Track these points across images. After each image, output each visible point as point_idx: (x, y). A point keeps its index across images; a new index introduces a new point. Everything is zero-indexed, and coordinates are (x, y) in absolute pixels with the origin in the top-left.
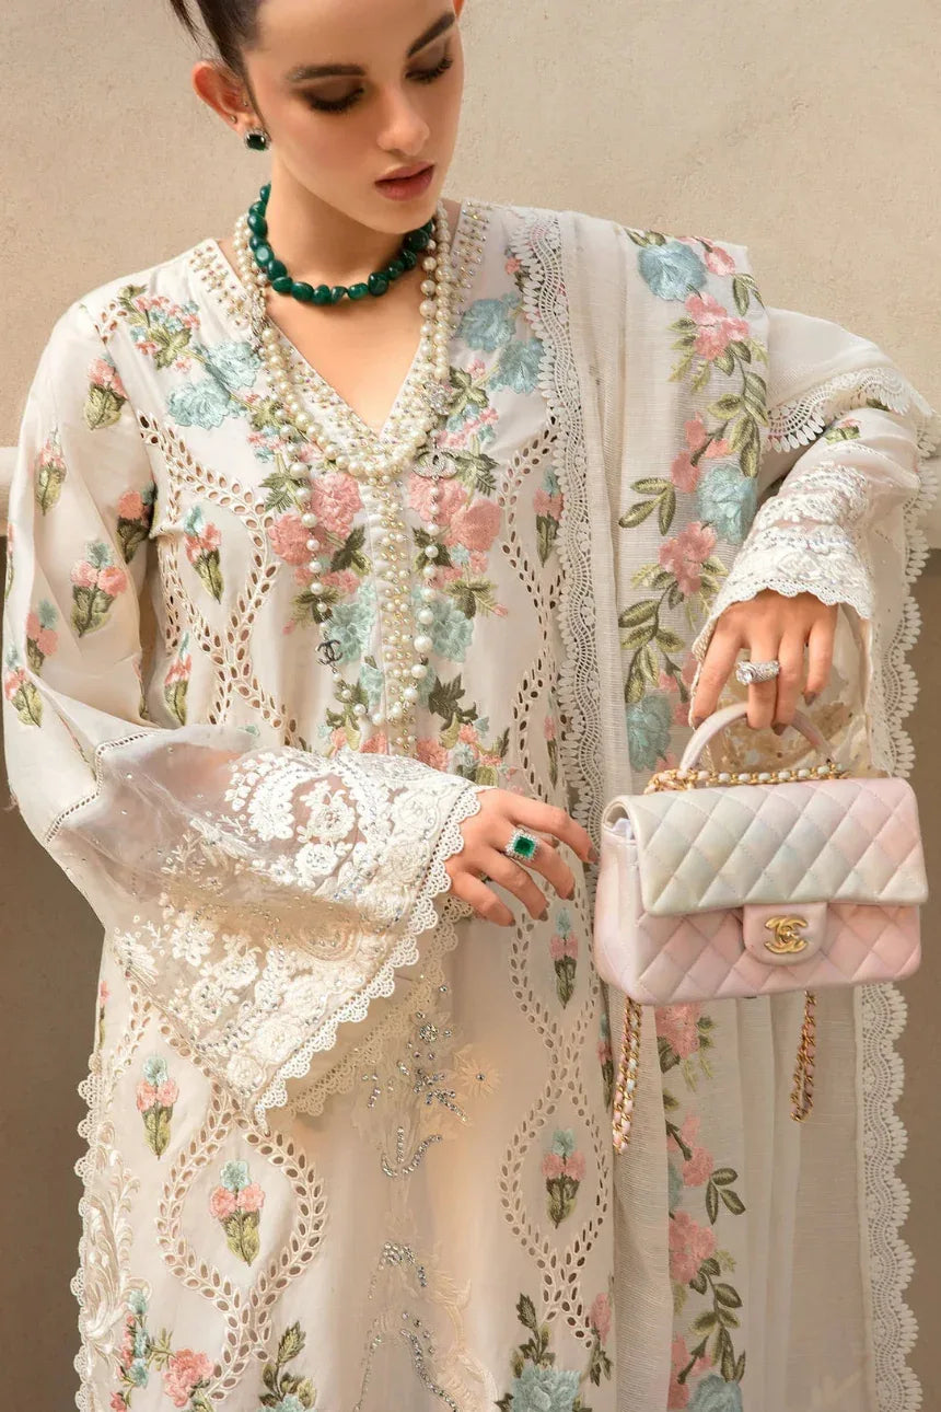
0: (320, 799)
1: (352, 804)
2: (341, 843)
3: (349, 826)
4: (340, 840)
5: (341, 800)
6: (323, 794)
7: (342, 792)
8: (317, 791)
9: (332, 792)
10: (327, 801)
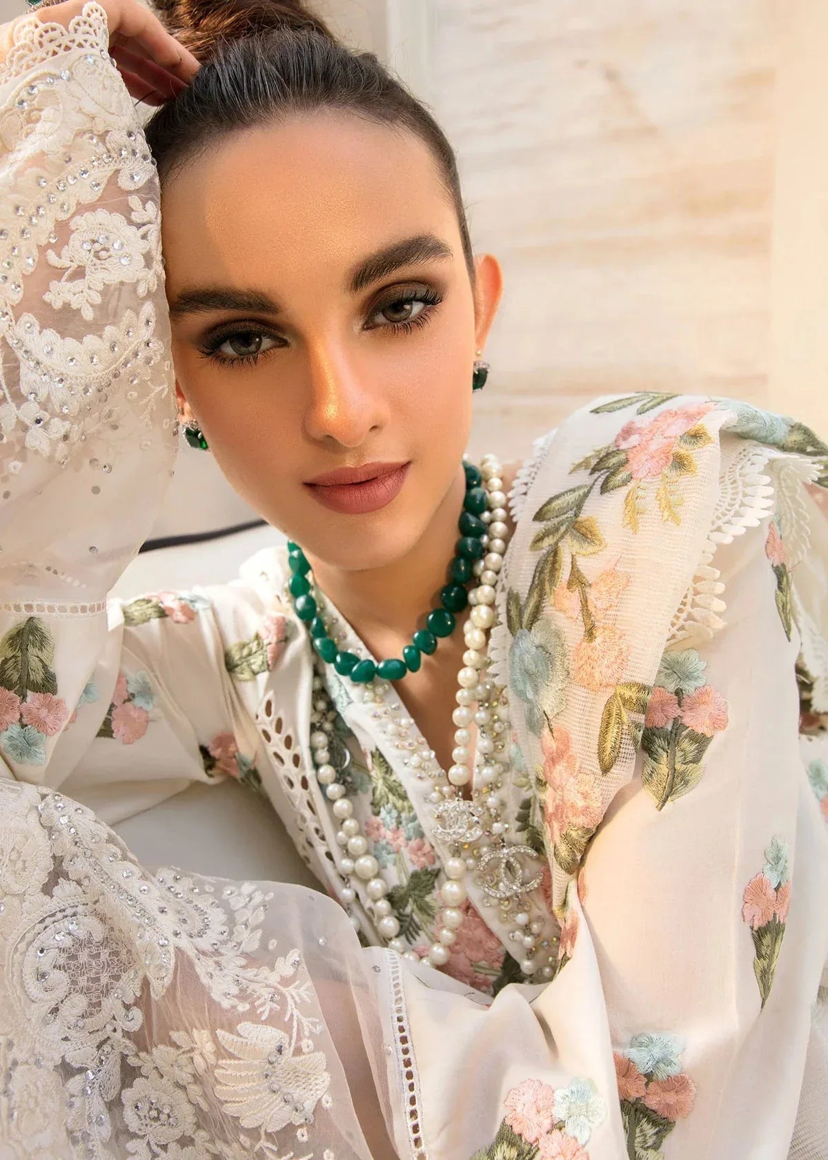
0: (79, 284)
1: (63, 231)
2: (135, 217)
3: (102, 215)
4: (130, 222)
5: (65, 251)
6: (69, 285)
7: (51, 256)
8: (69, 297)
9: (58, 273)
10: (79, 273)
